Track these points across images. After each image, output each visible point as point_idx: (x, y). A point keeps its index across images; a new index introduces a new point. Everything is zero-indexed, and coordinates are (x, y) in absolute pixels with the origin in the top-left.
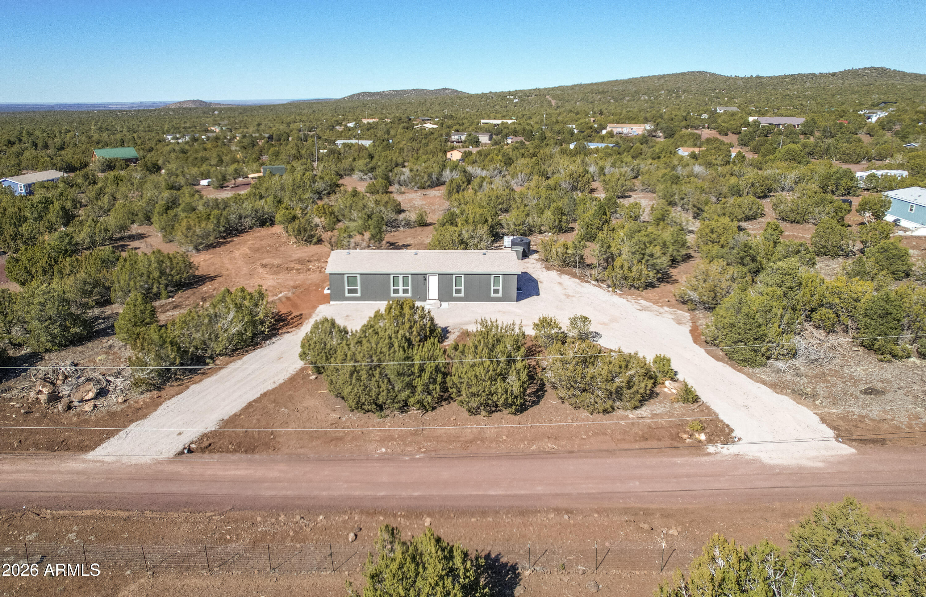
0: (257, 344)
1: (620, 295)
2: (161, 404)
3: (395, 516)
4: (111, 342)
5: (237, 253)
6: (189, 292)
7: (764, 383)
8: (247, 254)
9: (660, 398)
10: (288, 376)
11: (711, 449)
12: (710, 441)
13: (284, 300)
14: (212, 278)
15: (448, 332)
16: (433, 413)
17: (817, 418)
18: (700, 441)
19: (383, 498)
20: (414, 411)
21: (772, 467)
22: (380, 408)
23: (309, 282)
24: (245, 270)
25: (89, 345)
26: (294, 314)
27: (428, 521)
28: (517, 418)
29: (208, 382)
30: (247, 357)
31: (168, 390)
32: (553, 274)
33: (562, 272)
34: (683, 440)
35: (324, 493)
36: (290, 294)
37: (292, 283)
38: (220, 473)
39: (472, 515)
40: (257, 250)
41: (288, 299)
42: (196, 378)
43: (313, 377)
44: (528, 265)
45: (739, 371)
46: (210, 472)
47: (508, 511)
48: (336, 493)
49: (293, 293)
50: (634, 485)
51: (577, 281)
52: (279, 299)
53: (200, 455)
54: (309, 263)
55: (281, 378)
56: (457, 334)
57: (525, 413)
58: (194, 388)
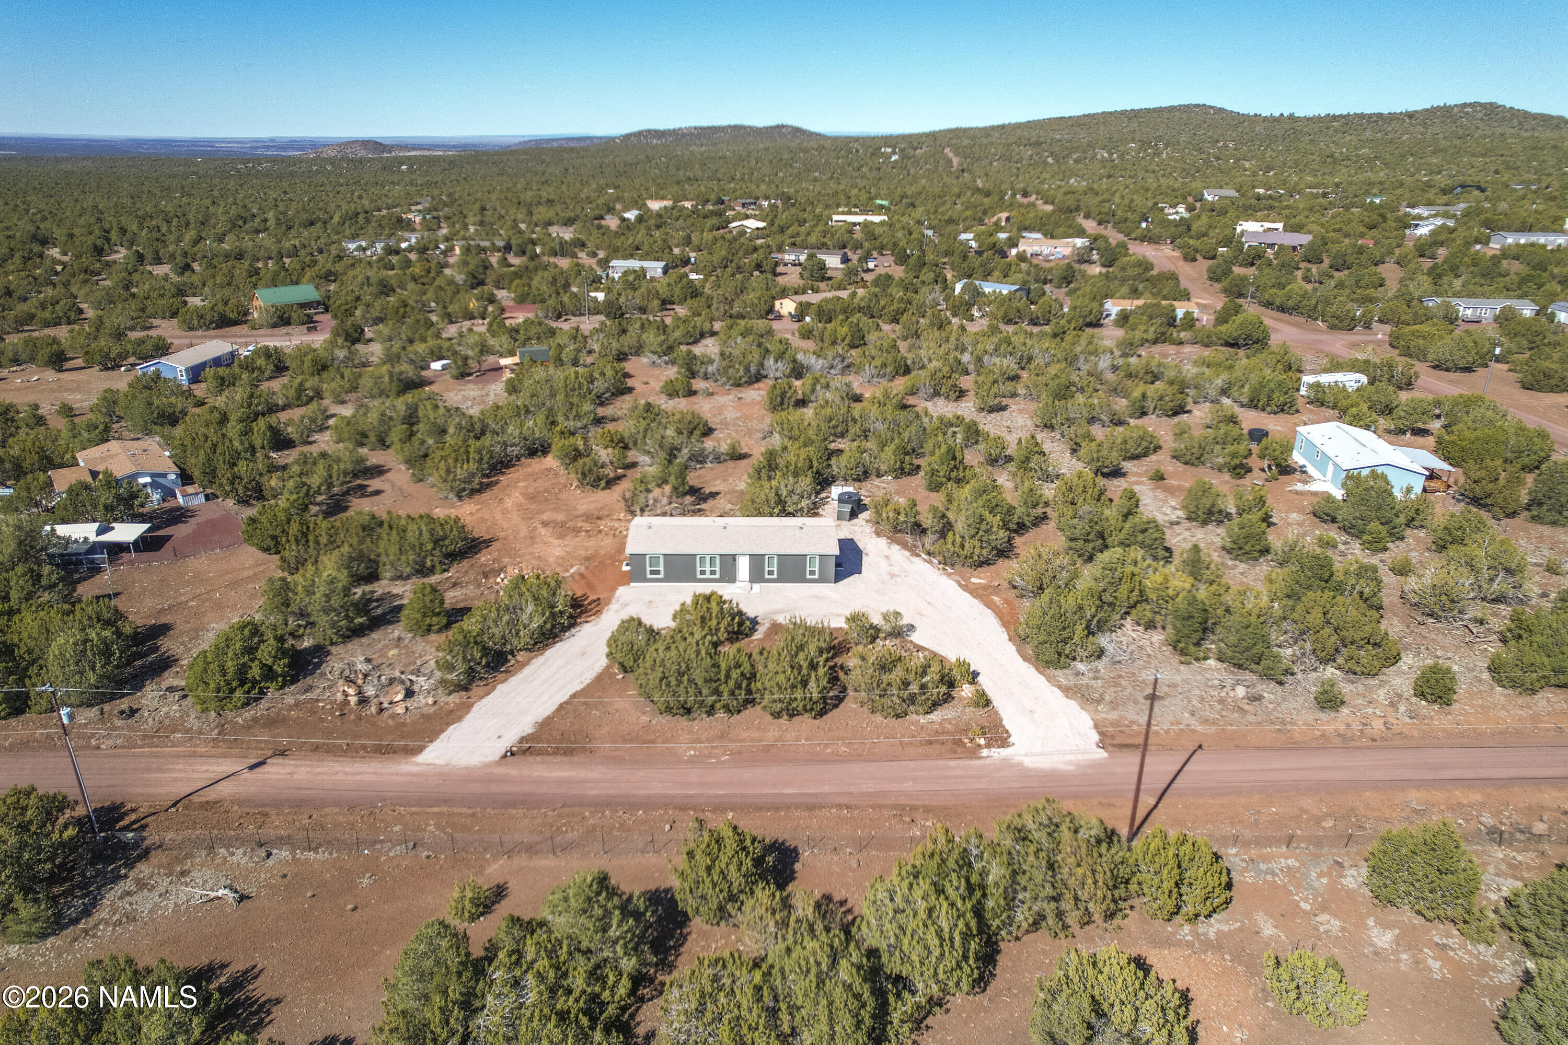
0: (556, 636)
1: (949, 575)
2: (472, 705)
3: (703, 811)
4: (396, 633)
5: (509, 503)
6: (465, 564)
7: (1059, 687)
8: (521, 505)
9: (955, 702)
10: (594, 675)
11: (985, 752)
12: (988, 746)
13: (577, 577)
14: (488, 543)
15: (757, 623)
16: (739, 717)
17: (1091, 723)
18: (979, 746)
19: (692, 796)
20: (721, 715)
21: (1030, 770)
22: (688, 711)
23: (602, 552)
24: (524, 531)
25: (375, 635)
26: (591, 598)
27: (730, 815)
28: (817, 722)
29: (514, 681)
30: (549, 652)
31: (476, 690)
32: (883, 542)
33: (893, 540)
34: (964, 745)
35: (642, 792)
36: (583, 569)
37: (583, 553)
38: (546, 774)
39: (768, 810)
40: (532, 498)
41: (581, 575)
42: (500, 676)
43: (620, 676)
44: (856, 528)
45: (1041, 673)
46: (536, 774)
47: (798, 807)
48: (652, 792)
49: (587, 568)
50: (908, 786)
51: (907, 553)
52: (572, 576)
53: (522, 757)
54: (599, 522)
55: (588, 677)
56: (767, 625)
57: (825, 717)
58: (500, 687)
